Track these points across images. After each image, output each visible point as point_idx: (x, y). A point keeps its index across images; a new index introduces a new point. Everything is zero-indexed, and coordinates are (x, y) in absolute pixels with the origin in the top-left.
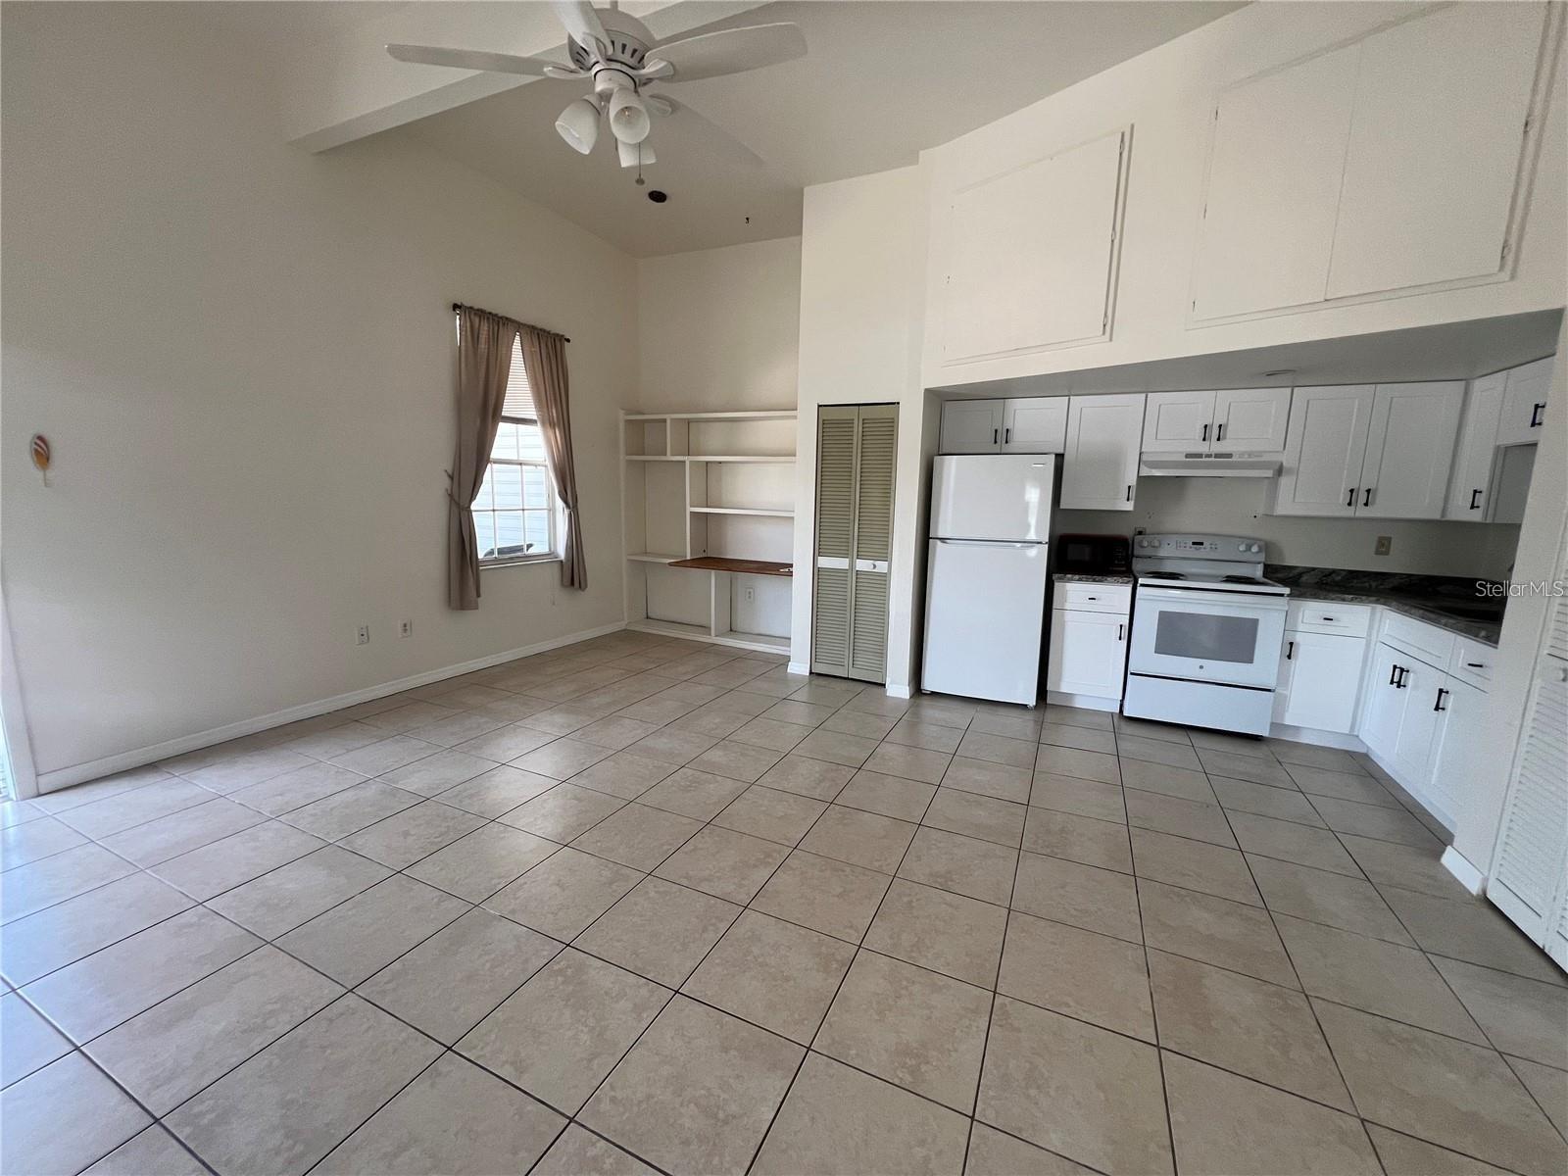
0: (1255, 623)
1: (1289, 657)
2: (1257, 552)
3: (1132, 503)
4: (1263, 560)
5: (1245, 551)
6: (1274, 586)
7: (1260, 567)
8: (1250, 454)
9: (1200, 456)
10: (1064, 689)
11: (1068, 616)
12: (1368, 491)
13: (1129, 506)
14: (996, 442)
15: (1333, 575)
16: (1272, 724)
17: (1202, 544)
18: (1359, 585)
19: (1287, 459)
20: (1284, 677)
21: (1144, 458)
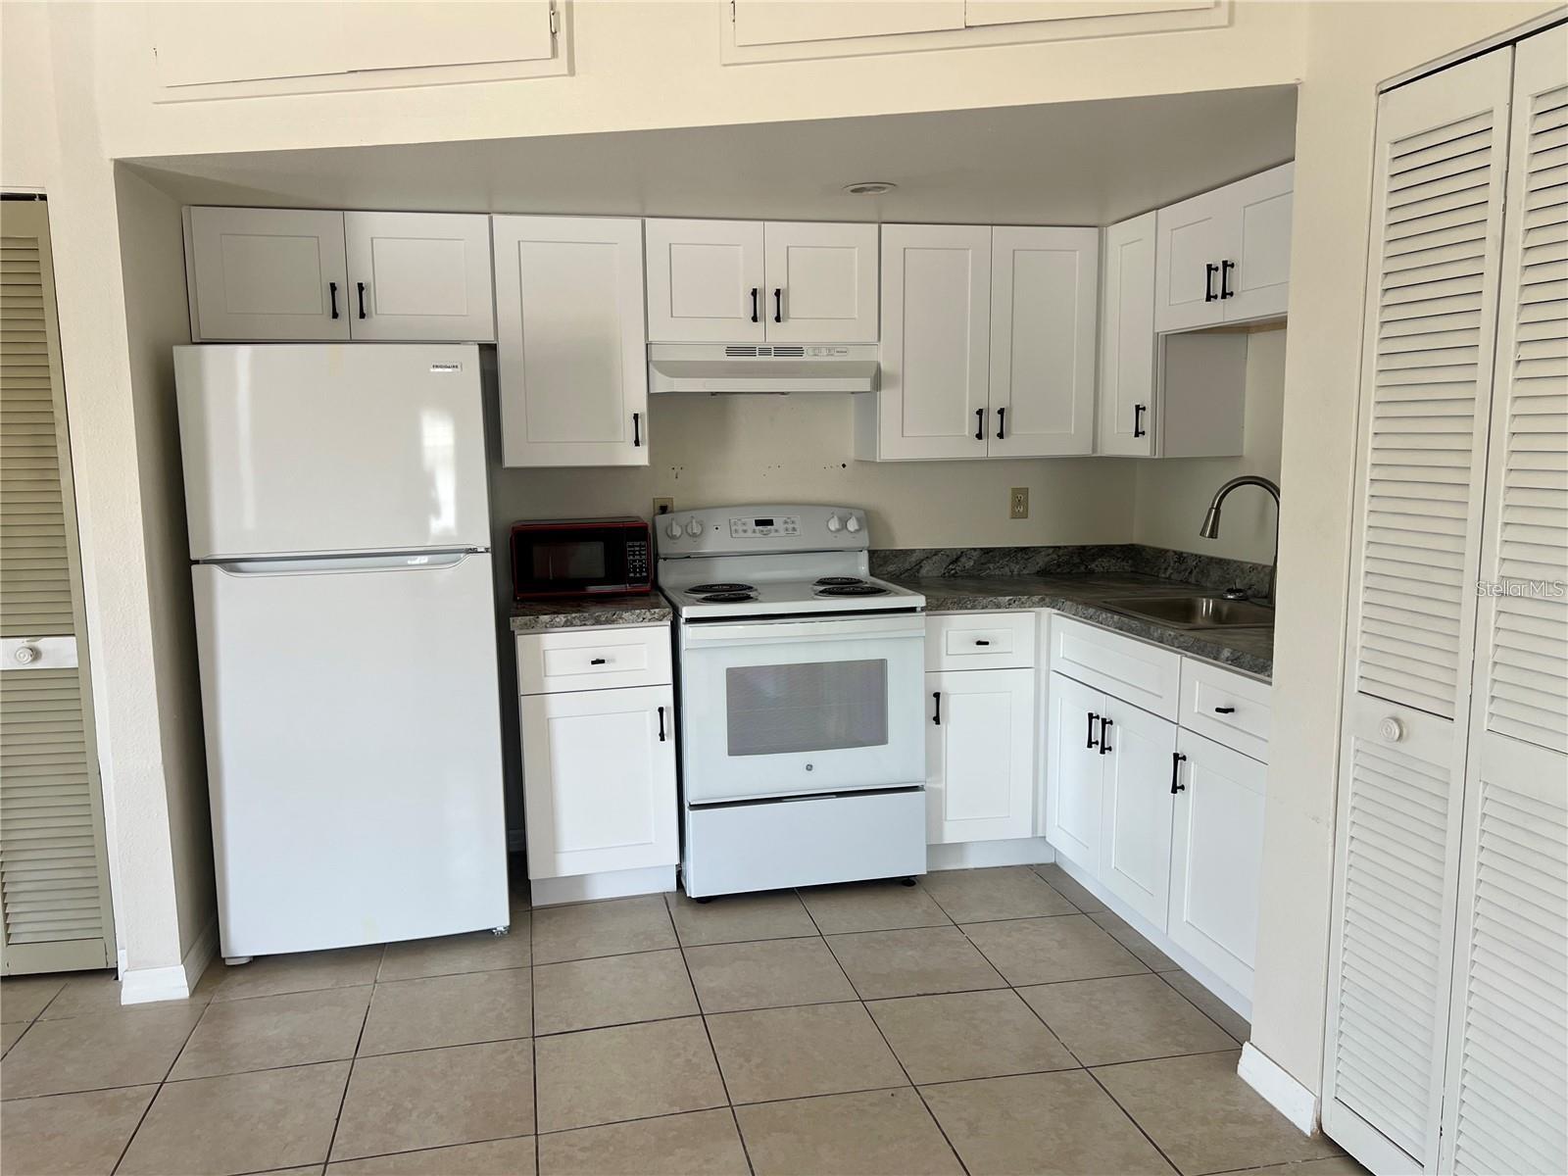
0: (880, 666)
1: (937, 720)
2: (857, 531)
3: (644, 450)
4: (866, 543)
5: (838, 530)
6: (897, 594)
7: (864, 557)
8: (831, 348)
9: (749, 351)
10: (568, 867)
11: (555, 706)
12: (1001, 412)
13: (640, 457)
14: (335, 315)
15: (963, 560)
16: (928, 846)
17: (770, 523)
18: (997, 572)
19: (885, 357)
20: (934, 760)
21: (655, 357)
